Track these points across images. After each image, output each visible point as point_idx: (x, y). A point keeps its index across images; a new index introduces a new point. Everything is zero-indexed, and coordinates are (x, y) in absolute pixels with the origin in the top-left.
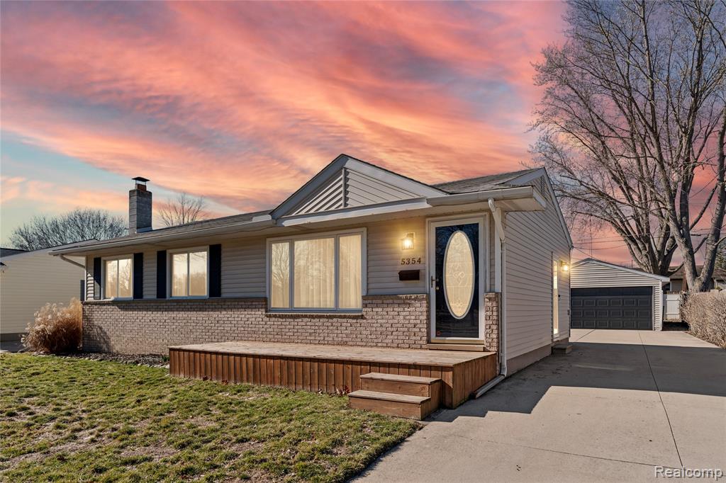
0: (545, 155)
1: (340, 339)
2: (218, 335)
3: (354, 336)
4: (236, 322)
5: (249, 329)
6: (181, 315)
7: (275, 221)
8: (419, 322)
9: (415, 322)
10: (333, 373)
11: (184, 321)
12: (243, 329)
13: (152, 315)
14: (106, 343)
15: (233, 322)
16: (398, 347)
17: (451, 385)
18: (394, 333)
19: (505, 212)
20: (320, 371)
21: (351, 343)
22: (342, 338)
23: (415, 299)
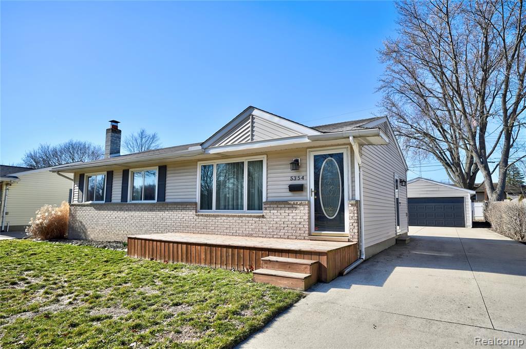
0: (387, 108)
1: (247, 232)
2: (162, 228)
3: (258, 230)
4: (175, 219)
5: (184, 224)
6: (137, 214)
7: (203, 150)
8: (303, 220)
9: (300, 220)
10: (242, 256)
11: (139, 218)
12: (179, 224)
13: (117, 214)
14: (85, 233)
15: (173, 219)
16: (288, 238)
17: (326, 266)
18: (285, 228)
19: (361, 145)
20: (233, 255)
21: (255, 235)
22: (249, 231)
23: (300, 205)
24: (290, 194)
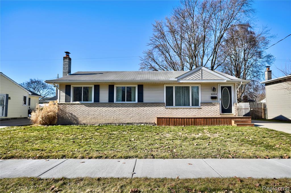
3: (198, 114)
7: (177, 80)
8: (218, 109)
10: (220, 121)
13: (107, 109)
15: (151, 111)
18: (211, 113)
24: (211, 100)
